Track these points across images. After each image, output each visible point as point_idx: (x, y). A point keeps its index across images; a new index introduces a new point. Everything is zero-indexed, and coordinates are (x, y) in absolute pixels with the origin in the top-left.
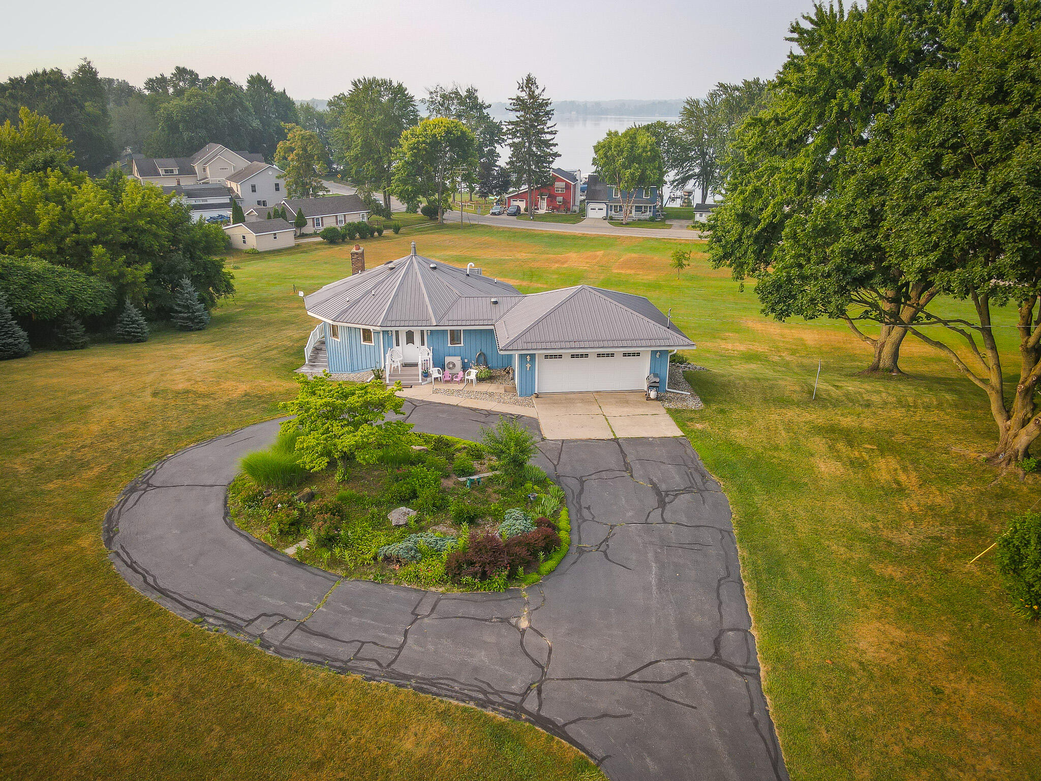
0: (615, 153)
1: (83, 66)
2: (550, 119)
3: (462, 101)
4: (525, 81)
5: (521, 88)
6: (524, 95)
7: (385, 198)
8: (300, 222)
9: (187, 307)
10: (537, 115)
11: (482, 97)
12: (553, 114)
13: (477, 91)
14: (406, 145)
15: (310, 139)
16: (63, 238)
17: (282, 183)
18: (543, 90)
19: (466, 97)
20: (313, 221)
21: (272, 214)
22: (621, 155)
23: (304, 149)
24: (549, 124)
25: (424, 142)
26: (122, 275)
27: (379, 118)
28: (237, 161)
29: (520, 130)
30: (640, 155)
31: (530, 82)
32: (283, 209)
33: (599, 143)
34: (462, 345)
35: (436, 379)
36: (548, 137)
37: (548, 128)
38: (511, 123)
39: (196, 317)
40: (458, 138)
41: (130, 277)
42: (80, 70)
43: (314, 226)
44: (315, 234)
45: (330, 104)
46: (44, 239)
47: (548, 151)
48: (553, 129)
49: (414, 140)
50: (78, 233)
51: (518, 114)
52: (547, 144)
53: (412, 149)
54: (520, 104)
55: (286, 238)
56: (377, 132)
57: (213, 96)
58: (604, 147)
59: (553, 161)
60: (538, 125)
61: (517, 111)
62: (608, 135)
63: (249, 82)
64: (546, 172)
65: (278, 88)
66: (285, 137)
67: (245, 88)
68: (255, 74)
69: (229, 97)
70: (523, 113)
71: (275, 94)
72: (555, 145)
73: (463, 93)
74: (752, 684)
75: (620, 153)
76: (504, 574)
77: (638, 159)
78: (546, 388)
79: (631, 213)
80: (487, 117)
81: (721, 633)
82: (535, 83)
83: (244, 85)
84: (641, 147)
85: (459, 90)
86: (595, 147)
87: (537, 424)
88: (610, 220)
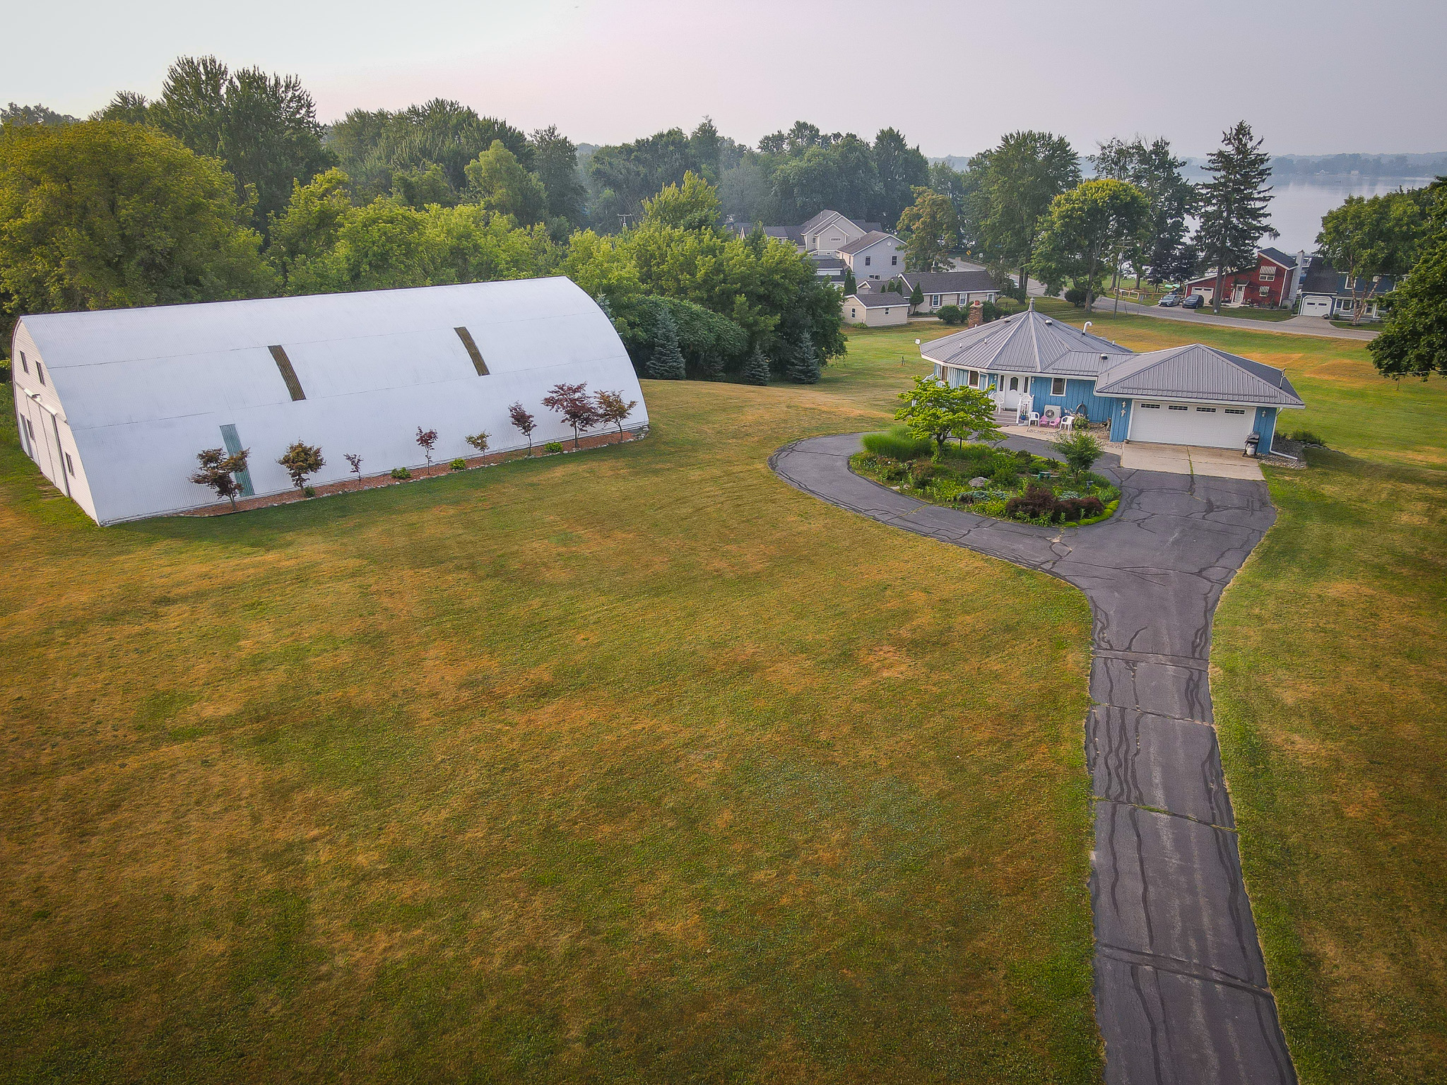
0: (1351, 225)
1: (704, 125)
2: (1263, 181)
3: (1144, 157)
4: (1234, 132)
5: (1228, 140)
6: (1230, 149)
7: (1021, 278)
8: (916, 299)
9: (803, 360)
10: (1246, 176)
11: (1174, 152)
12: (1270, 174)
13: (1168, 144)
14: (1056, 212)
15: (941, 205)
16: (713, 288)
17: (901, 255)
18: (1260, 143)
19: (1151, 152)
20: (931, 299)
21: (887, 288)
22: (1360, 229)
23: (933, 217)
24: (1262, 187)
25: (1081, 209)
26: (756, 323)
27: (1029, 179)
28: (853, 231)
29: (1217, 197)
30: (1390, 230)
31: (1242, 131)
32: (900, 282)
33: (1330, 212)
34: (1064, 395)
35: (1033, 423)
36: (1258, 204)
37: (1259, 193)
38: (1206, 186)
39: (810, 371)
41: (762, 325)
42: (701, 129)
43: (931, 305)
44: (931, 314)
45: (972, 163)
46: (698, 287)
47: (1254, 223)
48: (1267, 194)
49: (1068, 206)
50: (725, 283)
51: (1218, 175)
52: (1255, 214)
53: (1063, 217)
54: (1223, 160)
55: (899, 314)
56: (1023, 196)
57: (836, 155)
58: (1337, 218)
59: (1259, 237)
60: (1245, 189)
61: (1216, 170)
62: (1346, 201)
63: (878, 138)
64: (1246, 252)
65: (910, 144)
66: (911, 202)
67: (872, 145)
68: (886, 129)
69: (852, 156)
70: (1223, 173)
71: (907, 152)
72: (1265, 216)
73: (1148, 147)
74: (1217, 586)
75: (1359, 226)
76: (1050, 514)
77: (1386, 236)
78: (1140, 437)
79: (1369, 310)
80: (1178, 178)
81: (1211, 567)
82: (1249, 134)
83: (872, 142)
84: (1395, 218)
85: (1143, 144)
86: (1324, 219)
87: (1118, 458)
88: (1334, 319)
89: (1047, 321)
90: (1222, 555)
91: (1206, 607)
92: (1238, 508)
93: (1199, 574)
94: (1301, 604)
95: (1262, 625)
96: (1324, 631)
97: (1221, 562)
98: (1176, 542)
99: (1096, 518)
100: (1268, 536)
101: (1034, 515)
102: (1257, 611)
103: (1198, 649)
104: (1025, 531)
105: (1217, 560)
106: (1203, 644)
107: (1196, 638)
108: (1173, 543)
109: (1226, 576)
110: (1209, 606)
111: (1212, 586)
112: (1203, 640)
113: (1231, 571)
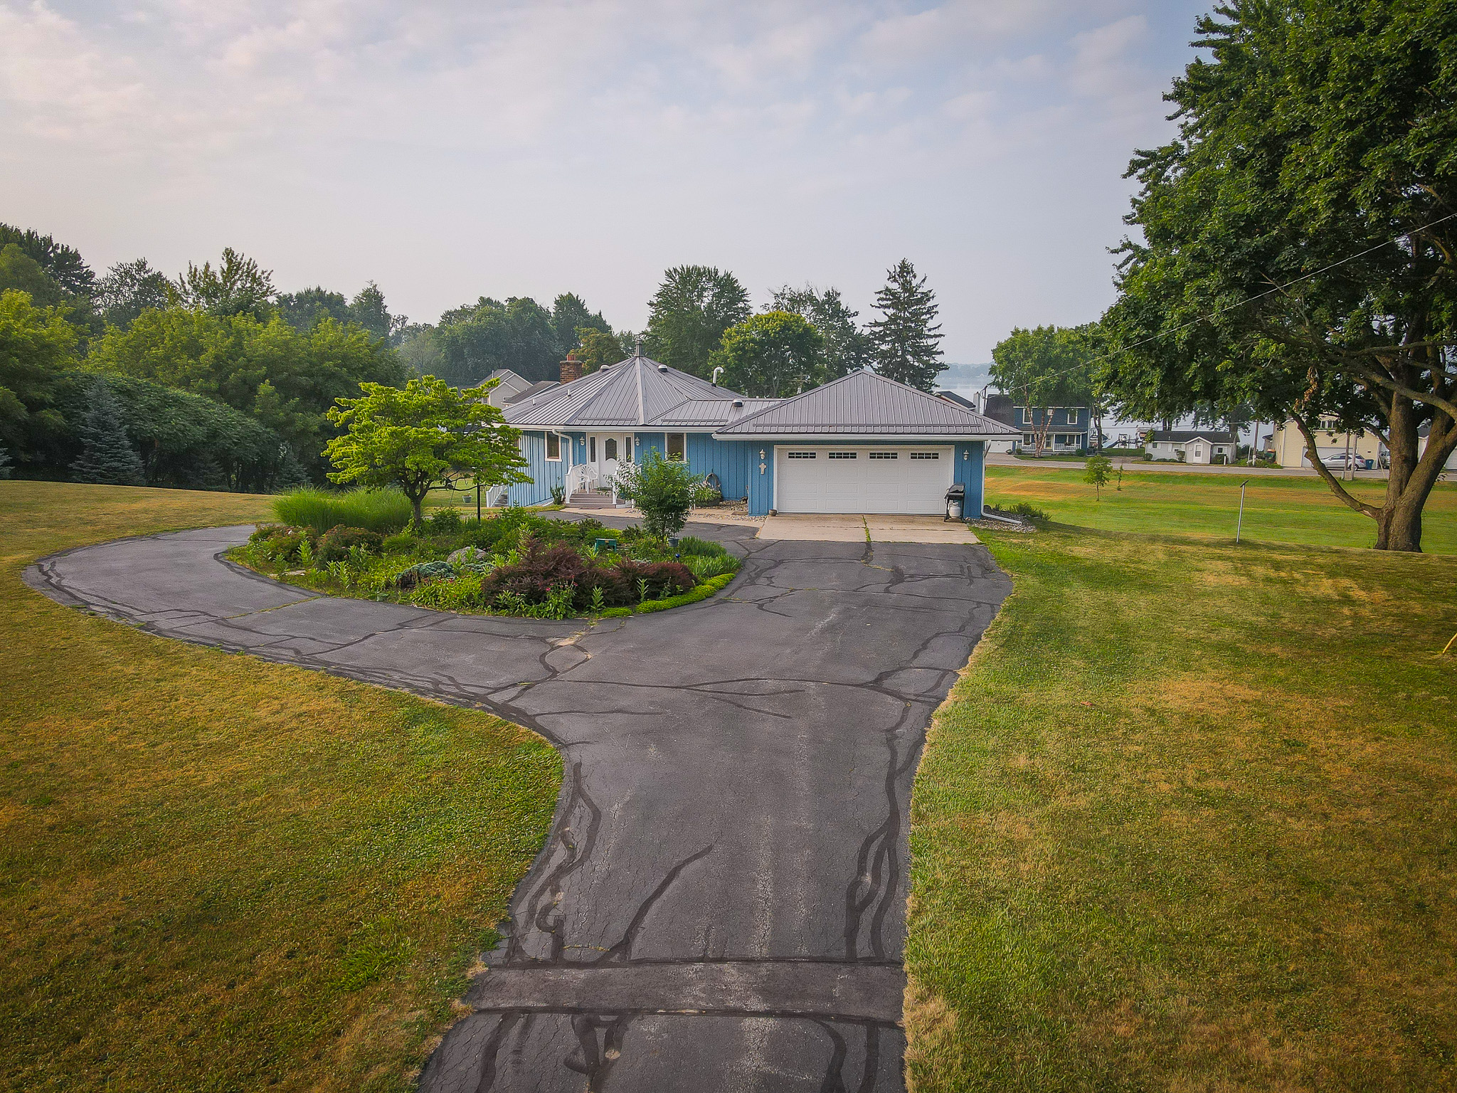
0: (1021, 354)
1: (369, 290)
2: (932, 317)
3: (819, 307)
4: (898, 270)
5: (892, 278)
6: (895, 286)
10: (914, 313)
11: (844, 302)
12: (936, 312)
13: (839, 294)
14: (727, 345)
15: (607, 344)
16: (227, 375)
18: (924, 280)
19: (825, 302)
22: (1030, 357)
24: (930, 324)
25: (752, 341)
29: (890, 335)
30: (1058, 357)
31: (905, 270)
33: (999, 343)
34: (685, 461)
36: (931, 342)
37: (929, 330)
38: (878, 324)
40: (800, 336)
42: (364, 295)
47: (929, 360)
48: (935, 331)
49: (740, 339)
50: (245, 368)
51: (888, 312)
52: (929, 351)
54: (891, 297)
57: (509, 315)
58: (1006, 349)
59: (936, 375)
60: (916, 327)
61: (886, 307)
62: (1013, 334)
63: (557, 302)
65: (592, 310)
67: (552, 310)
68: (565, 294)
69: (527, 317)
70: (893, 311)
71: (589, 317)
72: (940, 353)
73: (821, 297)
74: (917, 709)
75: (1028, 354)
76: (568, 592)
77: (1055, 363)
78: (791, 506)
79: (1048, 444)
80: (853, 327)
81: (901, 669)
82: (912, 272)
83: (551, 308)
84: (1060, 346)
85: (815, 294)
86: (994, 351)
87: (755, 530)
88: (1018, 453)
89: (660, 367)
90: (924, 646)
91: (893, 762)
92: (947, 576)
93: (877, 684)
94: (1118, 734)
95: (1046, 799)
96: (1205, 799)
97: (925, 658)
98: (831, 628)
99: (674, 600)
100: (1008, 610)
101: (536, 597)
102: (1022, 762)
103: (867, 917)
104: (505, 629)
105: (915, 656)
106: (882, 892)
107: (861, 871)
108: (823, 631)
109: (938, 685)
110: (901, 759)
111: (906, 710)
112: (885, 877)
113: (946, 674)
